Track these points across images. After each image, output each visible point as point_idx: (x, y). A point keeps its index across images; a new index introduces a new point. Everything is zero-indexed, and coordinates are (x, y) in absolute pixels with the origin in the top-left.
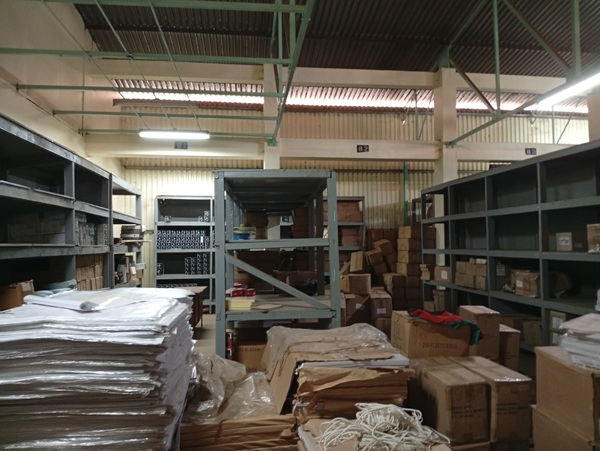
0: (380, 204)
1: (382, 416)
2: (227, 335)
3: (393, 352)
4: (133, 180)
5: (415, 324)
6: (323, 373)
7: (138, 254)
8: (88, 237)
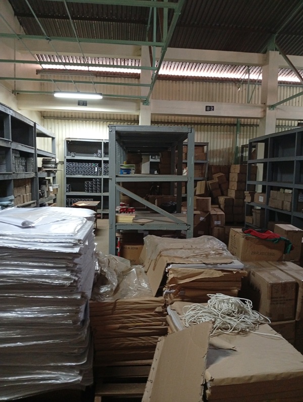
0: (218, 148)
1: (226, 304)
2: (117, 239)
3: (232, 258)
4: (50, 127)
5: (247, 239)
6: (185, 272)
7: (54, 178)
8: (21, 166)
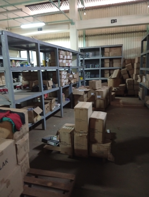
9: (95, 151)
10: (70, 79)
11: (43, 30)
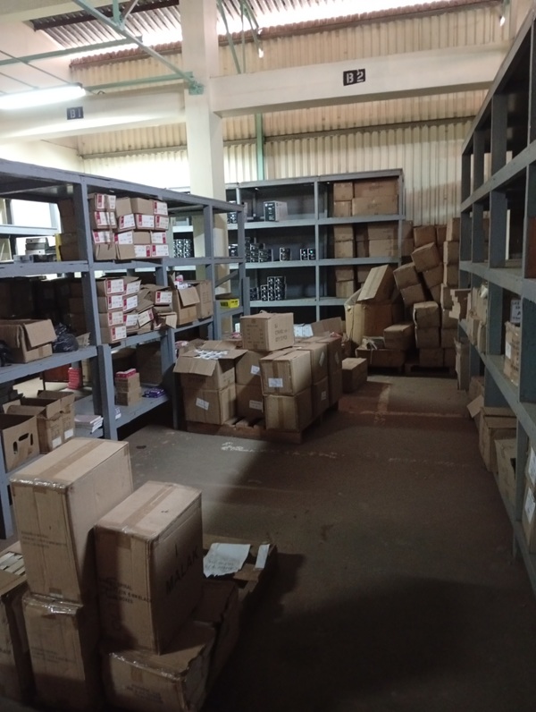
9: (124, 687)
10: (157, 308)
11: (84, 115)
